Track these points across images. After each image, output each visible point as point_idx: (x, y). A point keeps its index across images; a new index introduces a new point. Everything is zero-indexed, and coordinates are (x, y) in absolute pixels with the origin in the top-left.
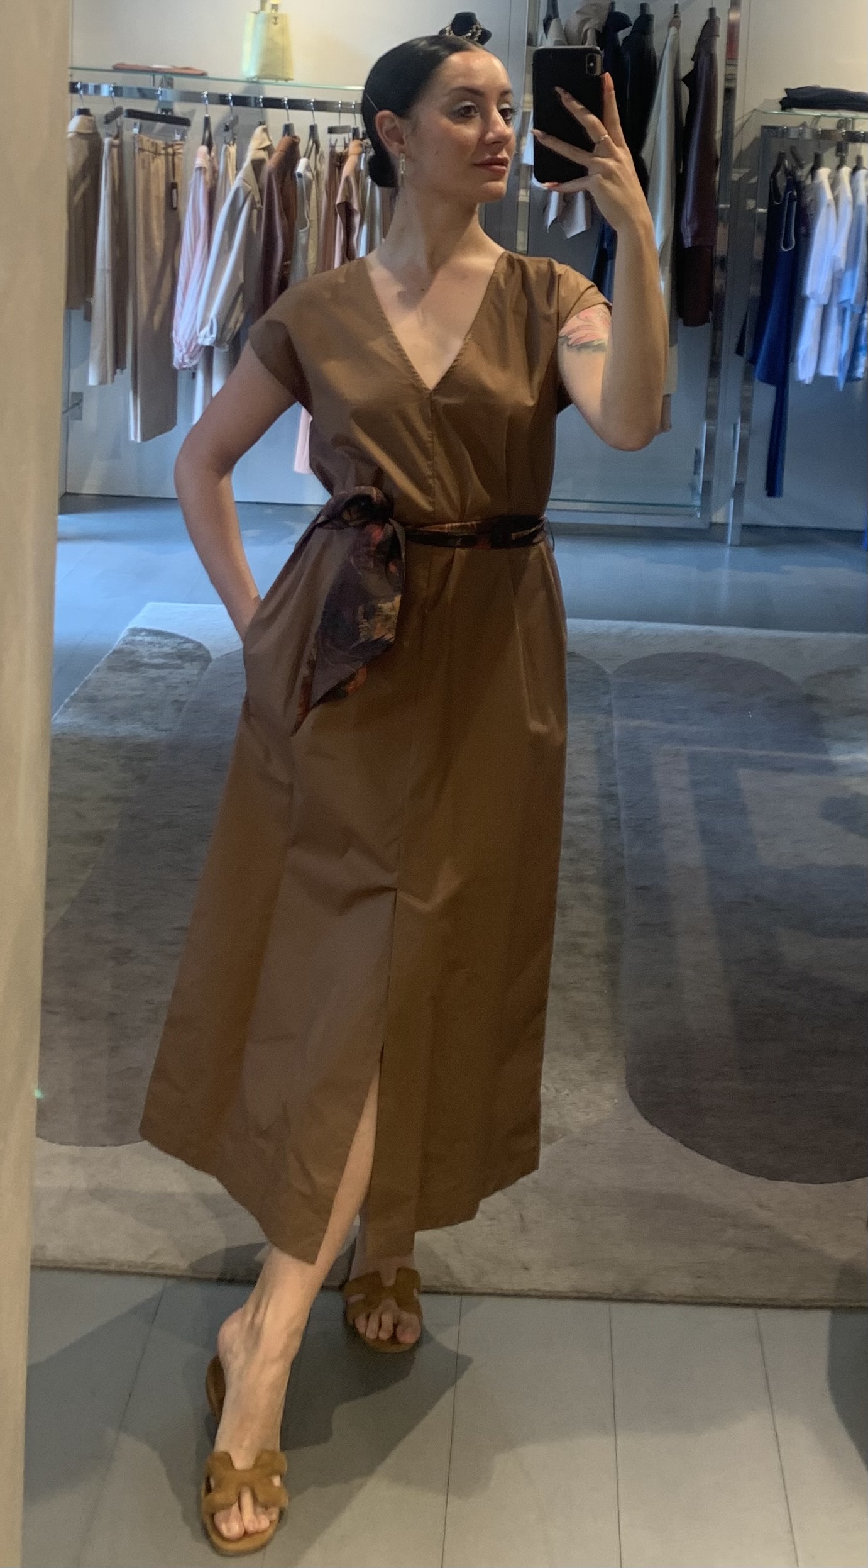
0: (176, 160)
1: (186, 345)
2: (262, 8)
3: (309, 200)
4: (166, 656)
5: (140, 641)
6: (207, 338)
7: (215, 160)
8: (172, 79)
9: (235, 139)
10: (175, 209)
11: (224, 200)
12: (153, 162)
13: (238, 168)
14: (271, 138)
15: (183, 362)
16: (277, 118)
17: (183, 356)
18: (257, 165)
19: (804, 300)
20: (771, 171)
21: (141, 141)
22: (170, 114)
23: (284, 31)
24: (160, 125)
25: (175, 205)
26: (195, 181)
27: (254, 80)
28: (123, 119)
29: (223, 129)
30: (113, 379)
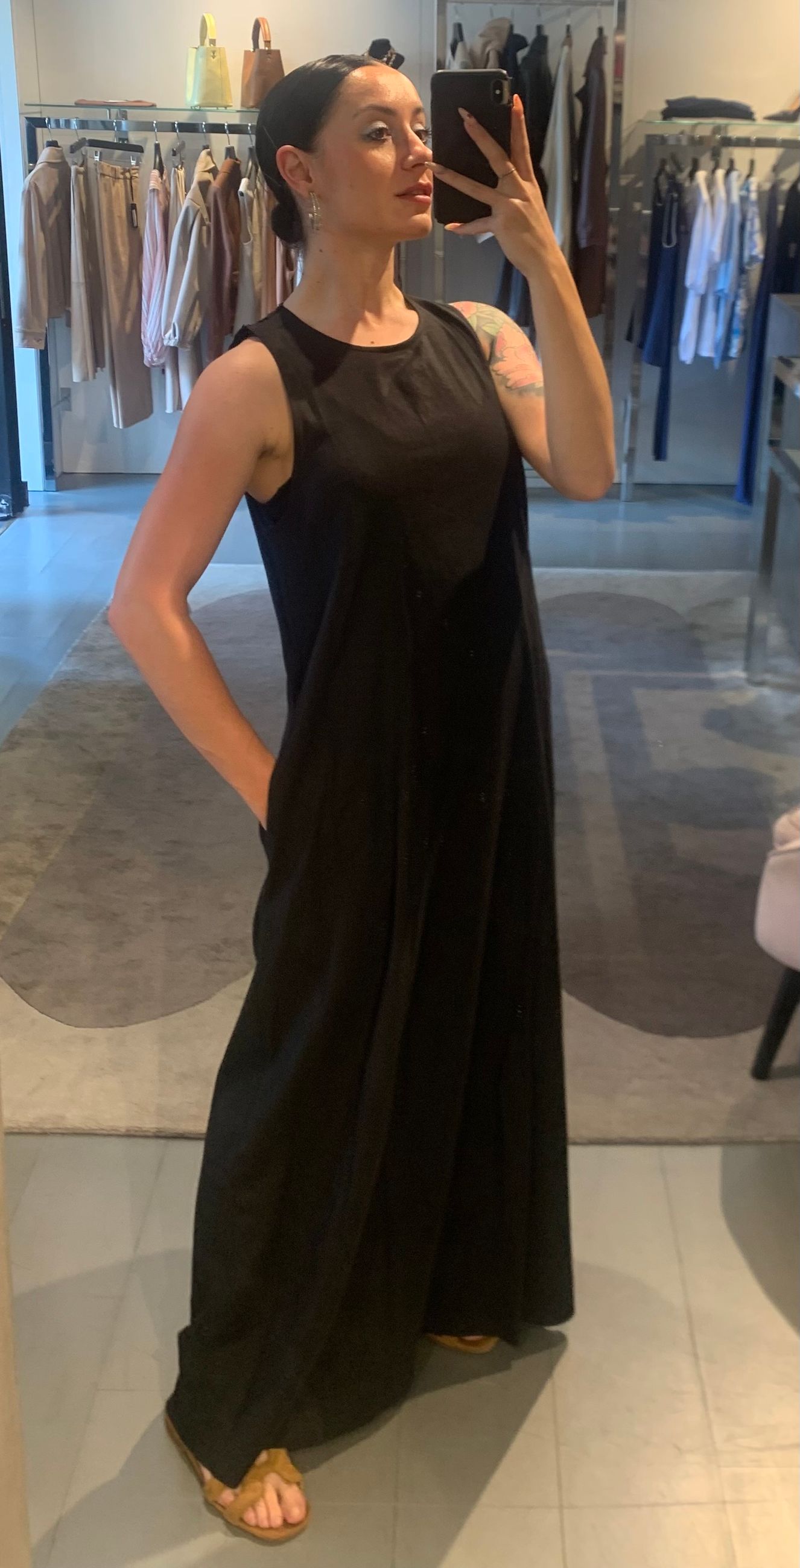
0: (133, 183)
1: (153, 346)
2: (202, 43)
3: (251, 215)
6: (171, 340)
7: (167, 181)
8: (126, 112)
9: (183, 162)
10: (137, 227)
11: (177, 218)
12: (114, 184)
13: (187, 190)
14: (215, 160)
15: (152, 360)
16: (220, 142)
17: (152, 356)
18: (204, 186)
19: (684, 291)
20: (654, 176)
21: (102, 167)
22: (126, 142)
23: (222, 63)
24: (118, 153)
25: (135, 225)
26: (150, 202)
27: (198, 108)
28: (86, 149)
29: (172, 153)
30: (94, 377)
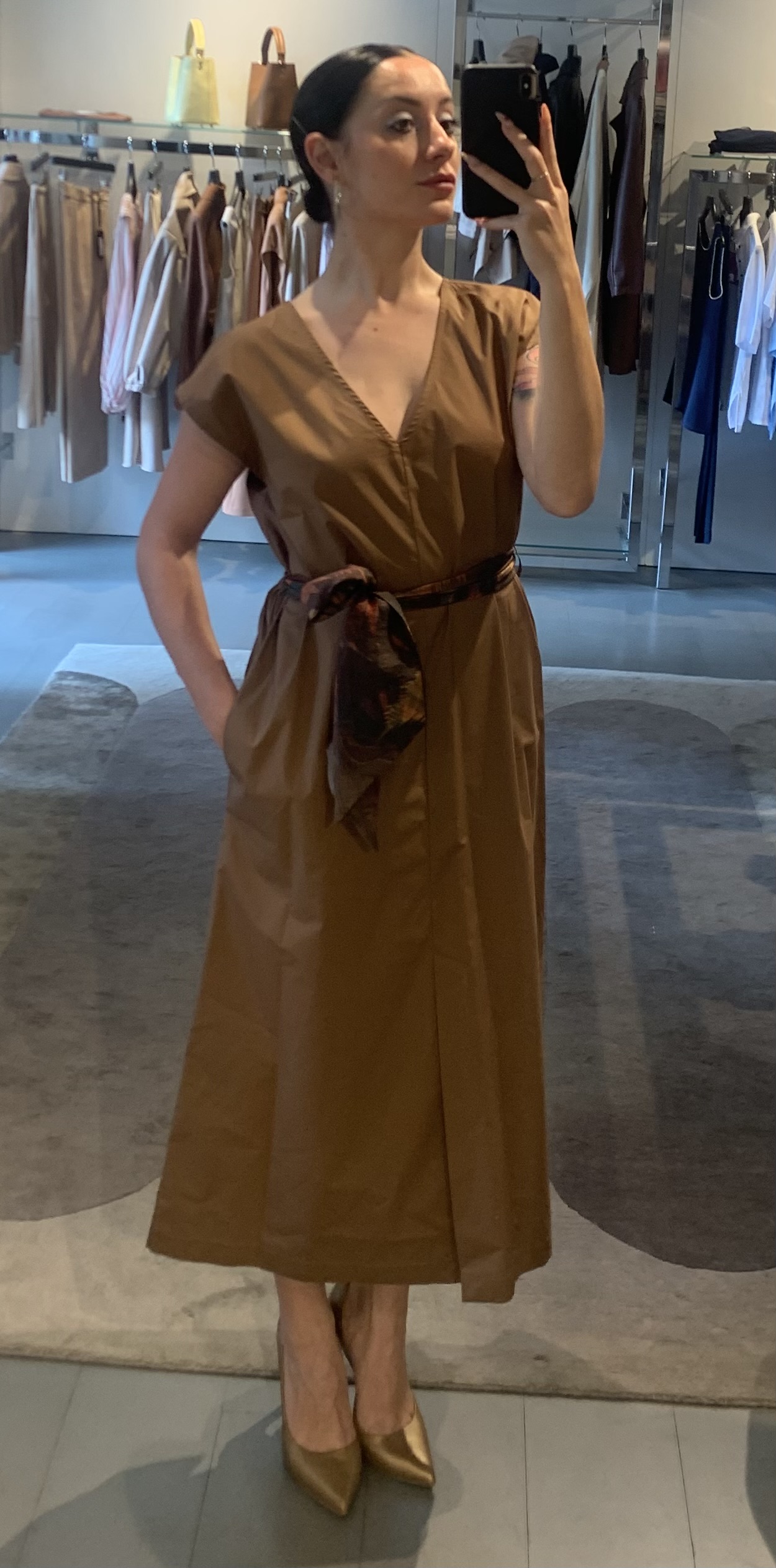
0: (102, 208)
1: (113, 389)
2: (188, 52)
3: (234, 248)
4: (94, 701)
5: (66, 686)
6: (134, 384)
7: (141, 207)
8: (97, 125)
9: (159, 186)
10: (103, 256)
11: (149, 249)
12: (79, 208)
13: (163, 216)
14: (196, 184)
15: (111, 407)
16: (203, 164)
17: (112, 402)
18: (182, 214)
19: (734, 350)
20: (700, 215)
21: (66, 189)
22: (95, 159)
23: (209, 76)
24: (85, 172)
25: (101, 254)
26: (121, 231)
27: (180, 125)
28: (49, 166)
29: (147, 175)
30: (43, 423)
